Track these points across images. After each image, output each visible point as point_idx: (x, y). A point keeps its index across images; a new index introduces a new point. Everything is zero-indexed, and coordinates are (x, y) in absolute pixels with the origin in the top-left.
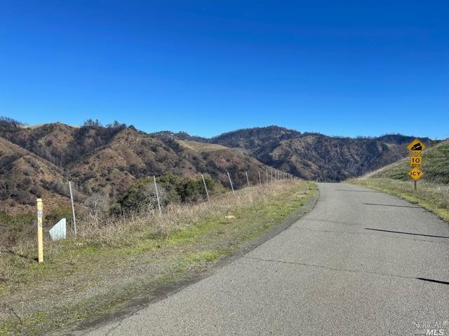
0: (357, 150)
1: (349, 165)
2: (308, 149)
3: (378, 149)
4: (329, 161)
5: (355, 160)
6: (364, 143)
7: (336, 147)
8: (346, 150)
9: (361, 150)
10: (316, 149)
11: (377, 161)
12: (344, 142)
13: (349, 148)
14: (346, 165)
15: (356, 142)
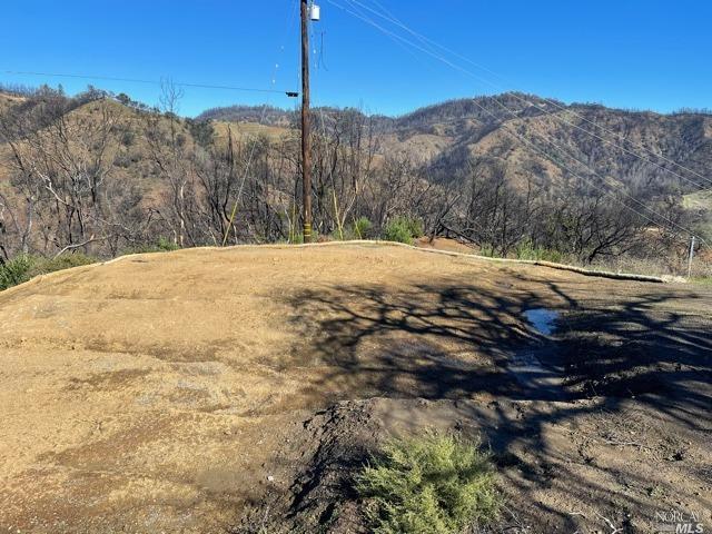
0: (661, 137)
1: (635, 165)
2: (558, 135)
3: (703, 132)
4: (597, 159)
5: (652, 155)
6: (679, 122)
7: (619, 130)
8: (637, 136)
9: (668, 136)
10: (575, 135)
11: (695, 158)
12: (638, 120)
13: (643, 133)
14: (631, 166)
15: (662, 120)
